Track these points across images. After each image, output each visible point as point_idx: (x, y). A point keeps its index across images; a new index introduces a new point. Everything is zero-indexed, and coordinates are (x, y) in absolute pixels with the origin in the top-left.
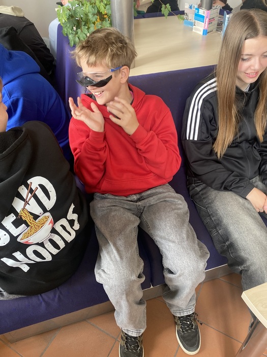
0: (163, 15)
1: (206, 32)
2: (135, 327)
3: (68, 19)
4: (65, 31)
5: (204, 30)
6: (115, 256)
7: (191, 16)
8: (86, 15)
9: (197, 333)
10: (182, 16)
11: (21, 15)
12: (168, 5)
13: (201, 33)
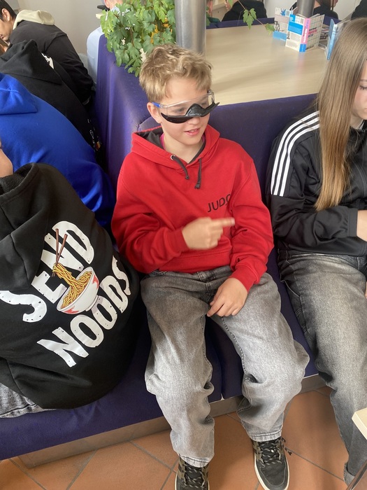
0: (245, 24)
1: (304, 48)
2: (199, 455)
3: (115, 29)
4: (110, 44)
5: (301, 45)
6: (173, 358)
7: (283, 26)
8: (140, 23)
9: (284, 465)
10: (271, 25)
11: (51, 22)
12: (252, 11)
13: (297, 49)
